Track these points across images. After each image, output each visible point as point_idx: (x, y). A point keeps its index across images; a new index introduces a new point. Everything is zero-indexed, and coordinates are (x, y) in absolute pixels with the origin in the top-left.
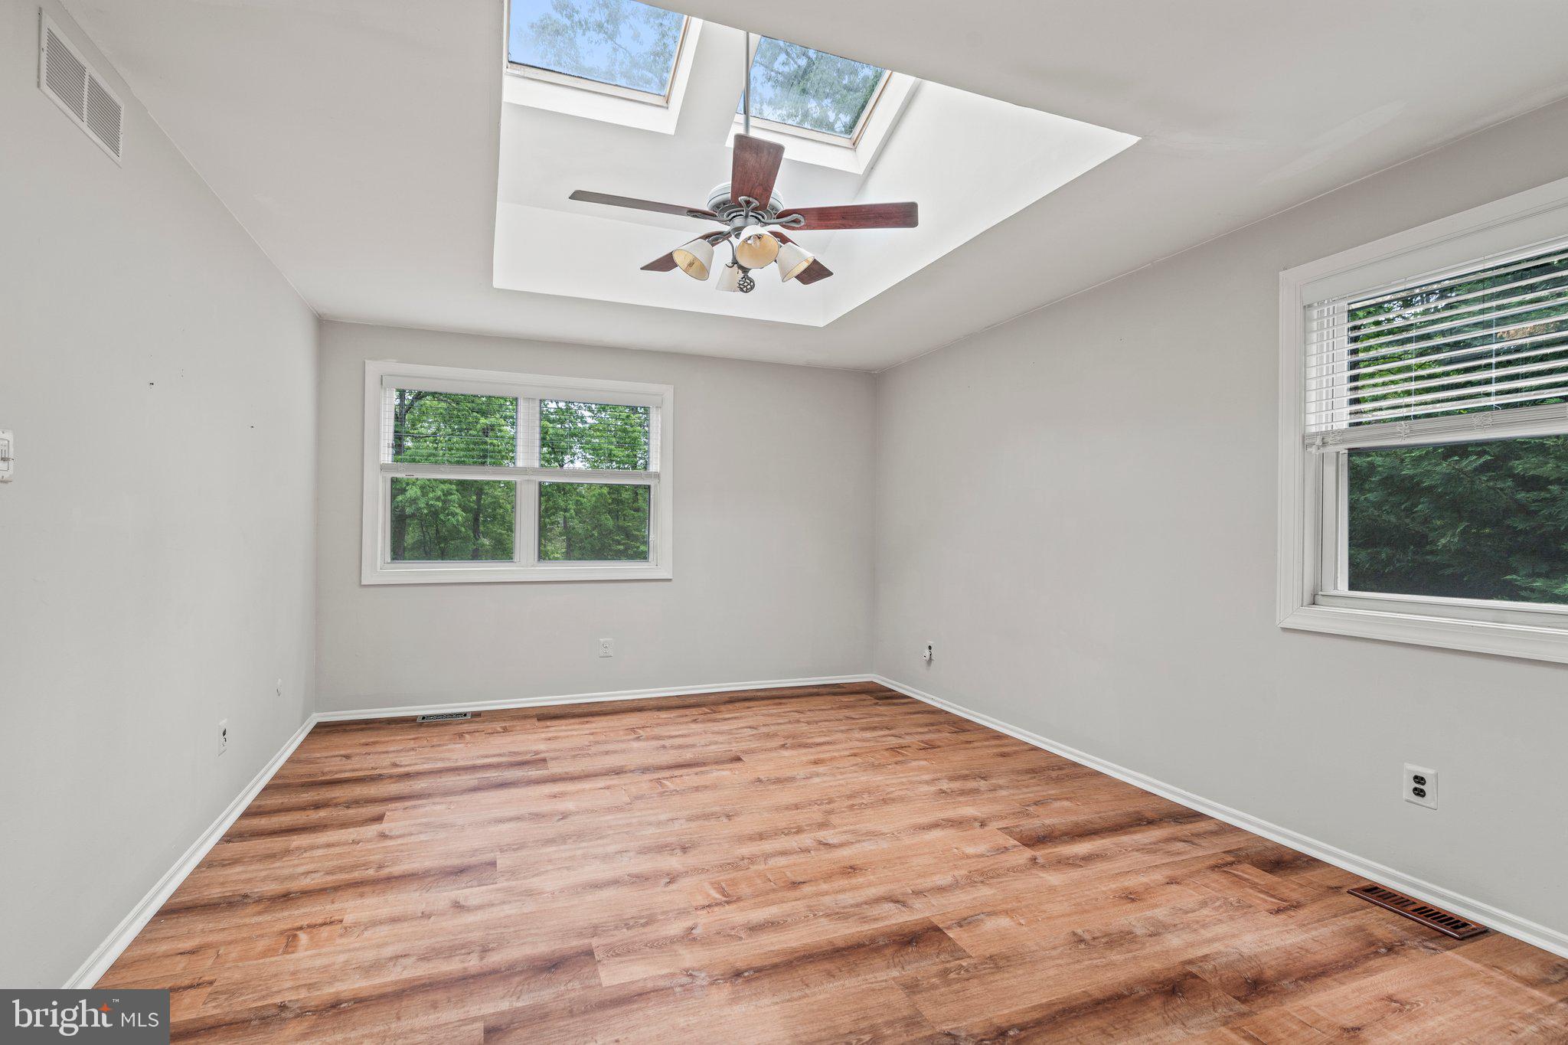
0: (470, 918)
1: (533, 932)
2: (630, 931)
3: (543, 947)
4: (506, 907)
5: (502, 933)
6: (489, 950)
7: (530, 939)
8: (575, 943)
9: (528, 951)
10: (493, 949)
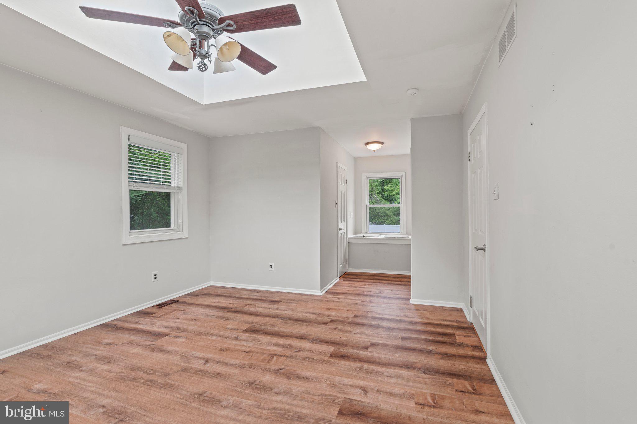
0: (361, 383)
1: (343, 369)
2: (314, 357)
3: (343, 363)
4: (346, 383)
5: (353, 372)
6: (360, 368)
7: (345, 367)
8: (332, 360)
9: (347, 363)
10: (358, 368)
